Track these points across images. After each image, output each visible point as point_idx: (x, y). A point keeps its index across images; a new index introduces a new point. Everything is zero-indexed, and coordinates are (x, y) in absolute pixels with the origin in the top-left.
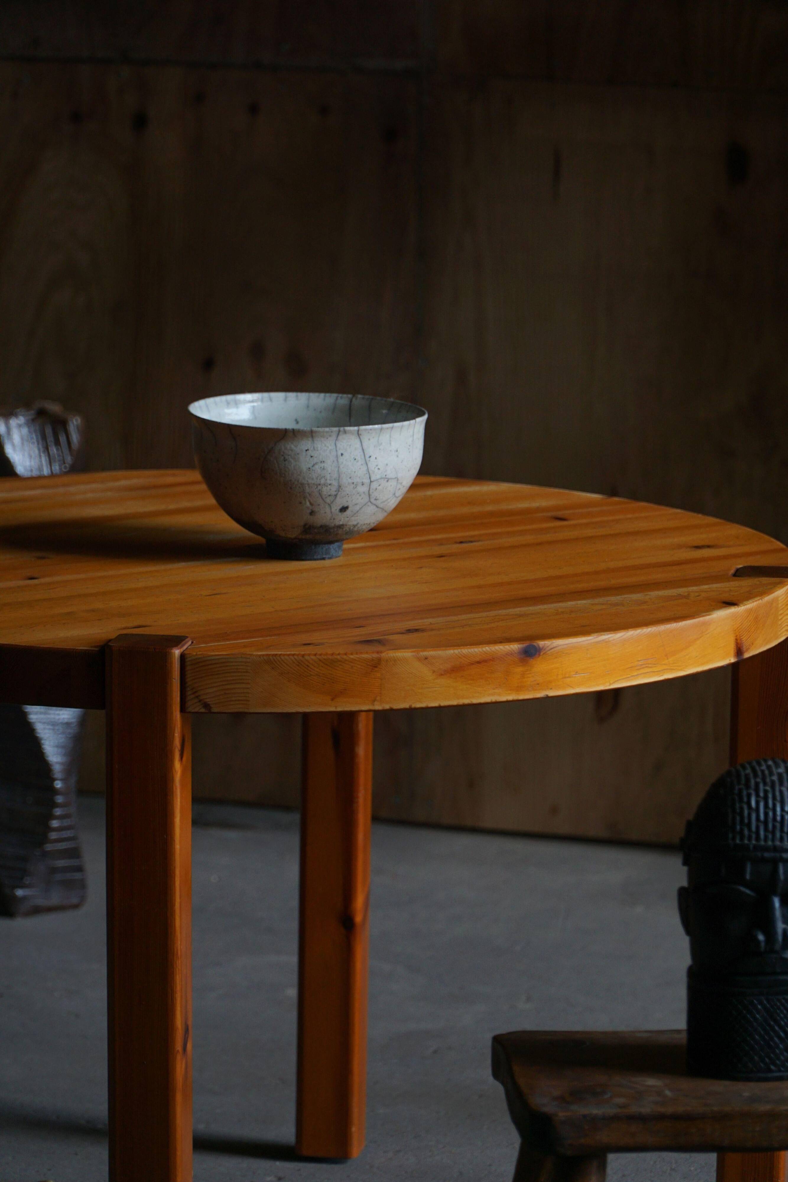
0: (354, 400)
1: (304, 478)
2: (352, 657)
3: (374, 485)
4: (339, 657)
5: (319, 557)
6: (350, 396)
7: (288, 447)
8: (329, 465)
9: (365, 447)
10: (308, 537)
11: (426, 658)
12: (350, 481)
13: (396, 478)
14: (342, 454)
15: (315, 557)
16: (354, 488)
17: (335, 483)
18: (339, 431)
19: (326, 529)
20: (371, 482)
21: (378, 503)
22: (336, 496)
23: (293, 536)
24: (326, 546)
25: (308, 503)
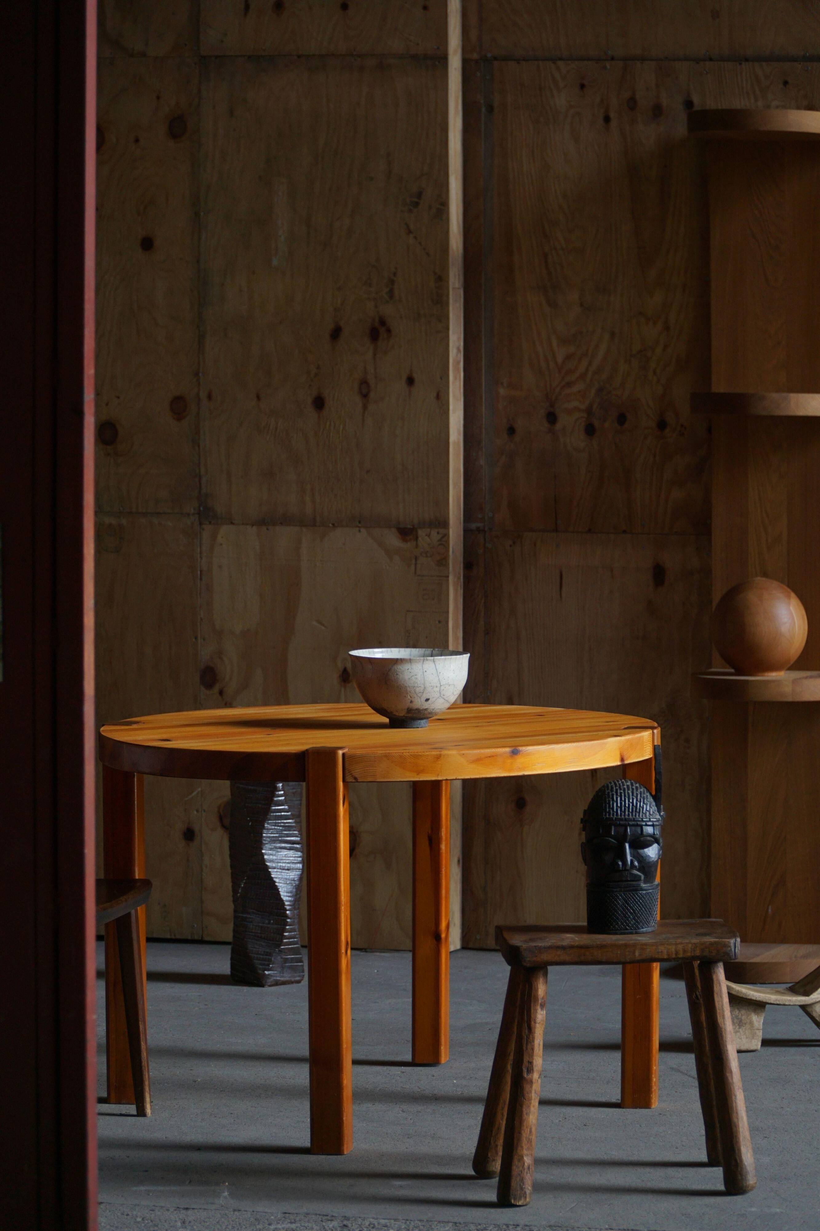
0: (434, 651)
1: (407, 683)
2: (427, 753)
3: (442, 688)
4: (420, 754)
5: (416, 727)
6: (432, 649)
7: (399, 668)
8: (419, 676)
9: (437, 668)
10: (410, 715)
11: (464, 754)
12: (430, 685)
13: (453, 684)
14: (426, 671)
15: (414, 727)
16: (432, 689)
17: (423, 686)
18: (424, 659)
19: (418, 710)
20: (441, 686)
21: (445, 697)
22: (423, 692)
23: (402, 715)
24: (419, 721)
25: (409, 697)
